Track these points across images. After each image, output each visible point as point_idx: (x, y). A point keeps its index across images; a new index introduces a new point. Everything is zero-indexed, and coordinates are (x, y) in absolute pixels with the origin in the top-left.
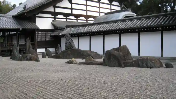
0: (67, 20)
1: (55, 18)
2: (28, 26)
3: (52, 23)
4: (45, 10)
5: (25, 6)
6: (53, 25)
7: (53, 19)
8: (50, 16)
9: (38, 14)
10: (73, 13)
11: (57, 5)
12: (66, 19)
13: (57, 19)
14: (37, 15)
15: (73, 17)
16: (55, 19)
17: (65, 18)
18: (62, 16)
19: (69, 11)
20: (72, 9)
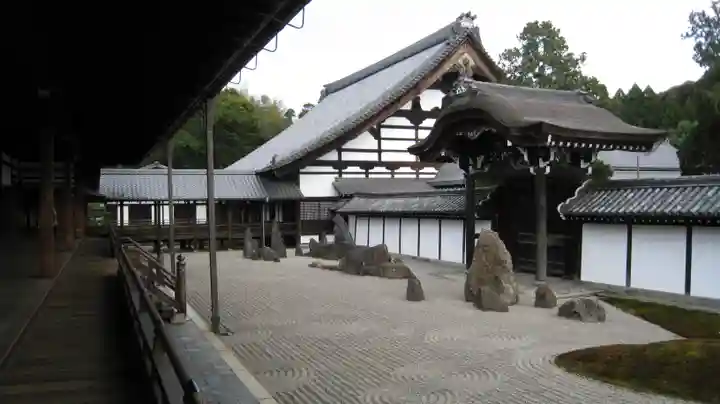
0: (367, 176)
1: (340, 174)
2: (284, 192)
3: (333, 184)
4: (321, 158)
5: (274, 159)
6: (335, 187)
7: (337, 176)
8: (330, 169)
9: (303, 167)
10: (383, 159)
11: (344, 147)
12: (367, 174)
13: (344, 176)
14: (301, 170)
15: (383, 169)
16: (340, 176)
17: (364, 171)
18: (357, 169)
19: (374, 157)
20: (379, 151)
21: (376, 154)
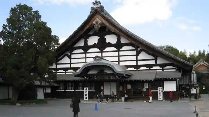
0: (65, 73)
10: (72, 67)
11: (58, 63)
15: (72, 70)
17: (64, 71)
20: (71, 64)
21: (69, 65)
